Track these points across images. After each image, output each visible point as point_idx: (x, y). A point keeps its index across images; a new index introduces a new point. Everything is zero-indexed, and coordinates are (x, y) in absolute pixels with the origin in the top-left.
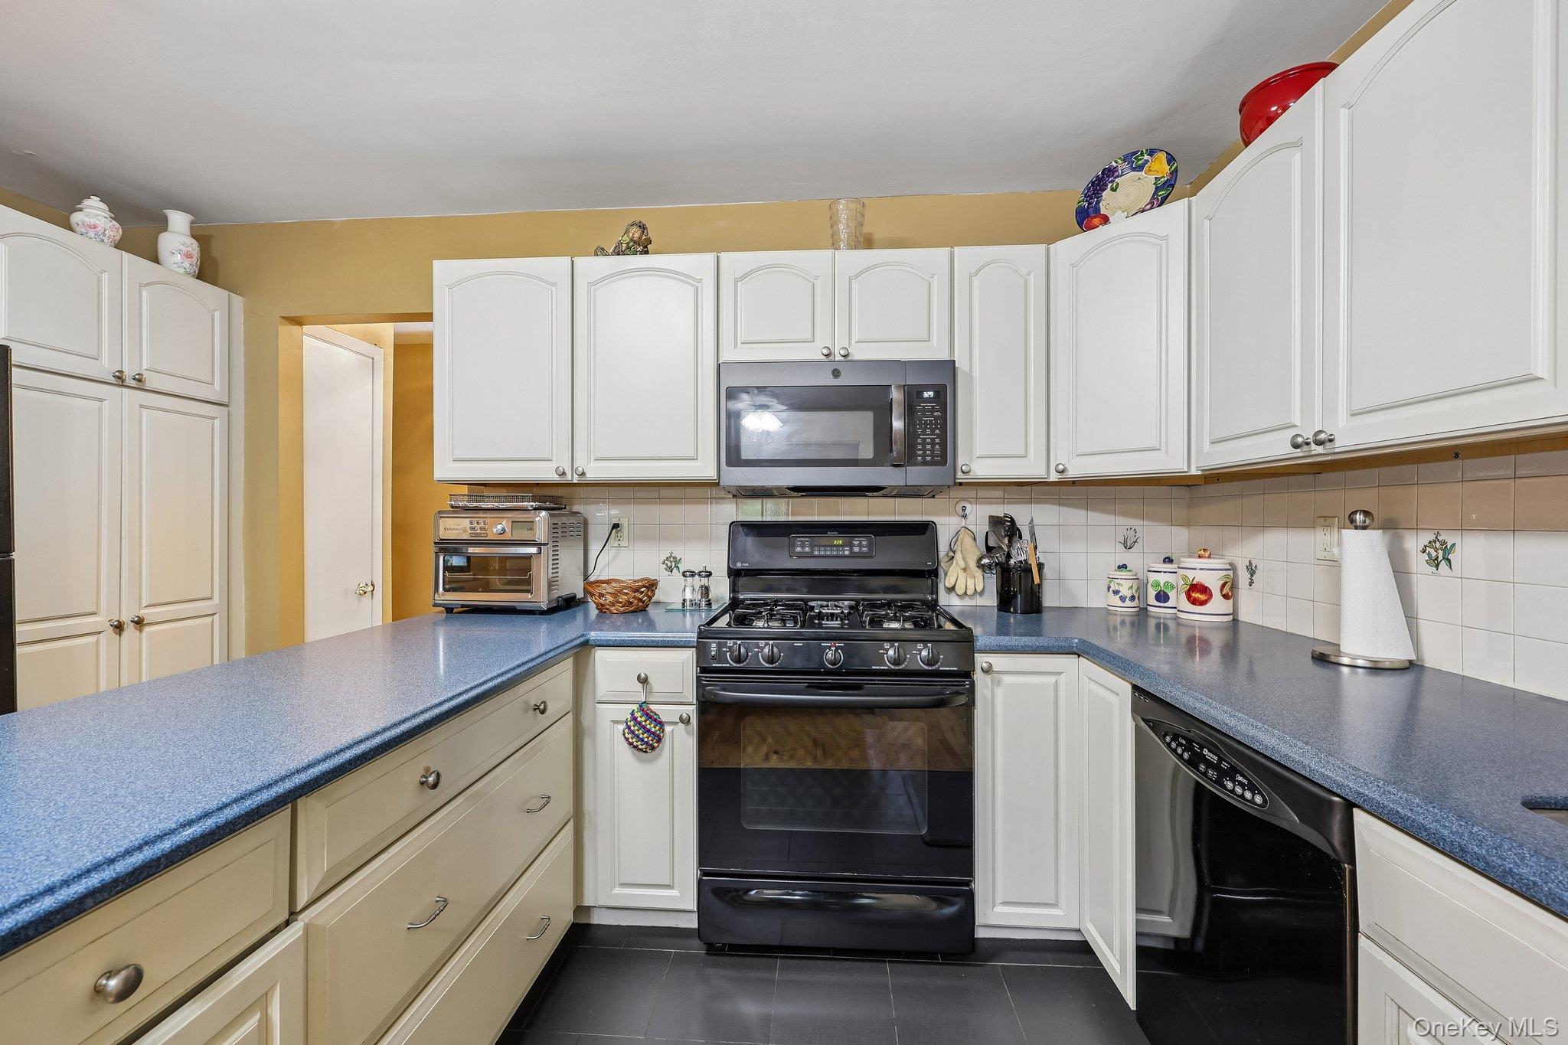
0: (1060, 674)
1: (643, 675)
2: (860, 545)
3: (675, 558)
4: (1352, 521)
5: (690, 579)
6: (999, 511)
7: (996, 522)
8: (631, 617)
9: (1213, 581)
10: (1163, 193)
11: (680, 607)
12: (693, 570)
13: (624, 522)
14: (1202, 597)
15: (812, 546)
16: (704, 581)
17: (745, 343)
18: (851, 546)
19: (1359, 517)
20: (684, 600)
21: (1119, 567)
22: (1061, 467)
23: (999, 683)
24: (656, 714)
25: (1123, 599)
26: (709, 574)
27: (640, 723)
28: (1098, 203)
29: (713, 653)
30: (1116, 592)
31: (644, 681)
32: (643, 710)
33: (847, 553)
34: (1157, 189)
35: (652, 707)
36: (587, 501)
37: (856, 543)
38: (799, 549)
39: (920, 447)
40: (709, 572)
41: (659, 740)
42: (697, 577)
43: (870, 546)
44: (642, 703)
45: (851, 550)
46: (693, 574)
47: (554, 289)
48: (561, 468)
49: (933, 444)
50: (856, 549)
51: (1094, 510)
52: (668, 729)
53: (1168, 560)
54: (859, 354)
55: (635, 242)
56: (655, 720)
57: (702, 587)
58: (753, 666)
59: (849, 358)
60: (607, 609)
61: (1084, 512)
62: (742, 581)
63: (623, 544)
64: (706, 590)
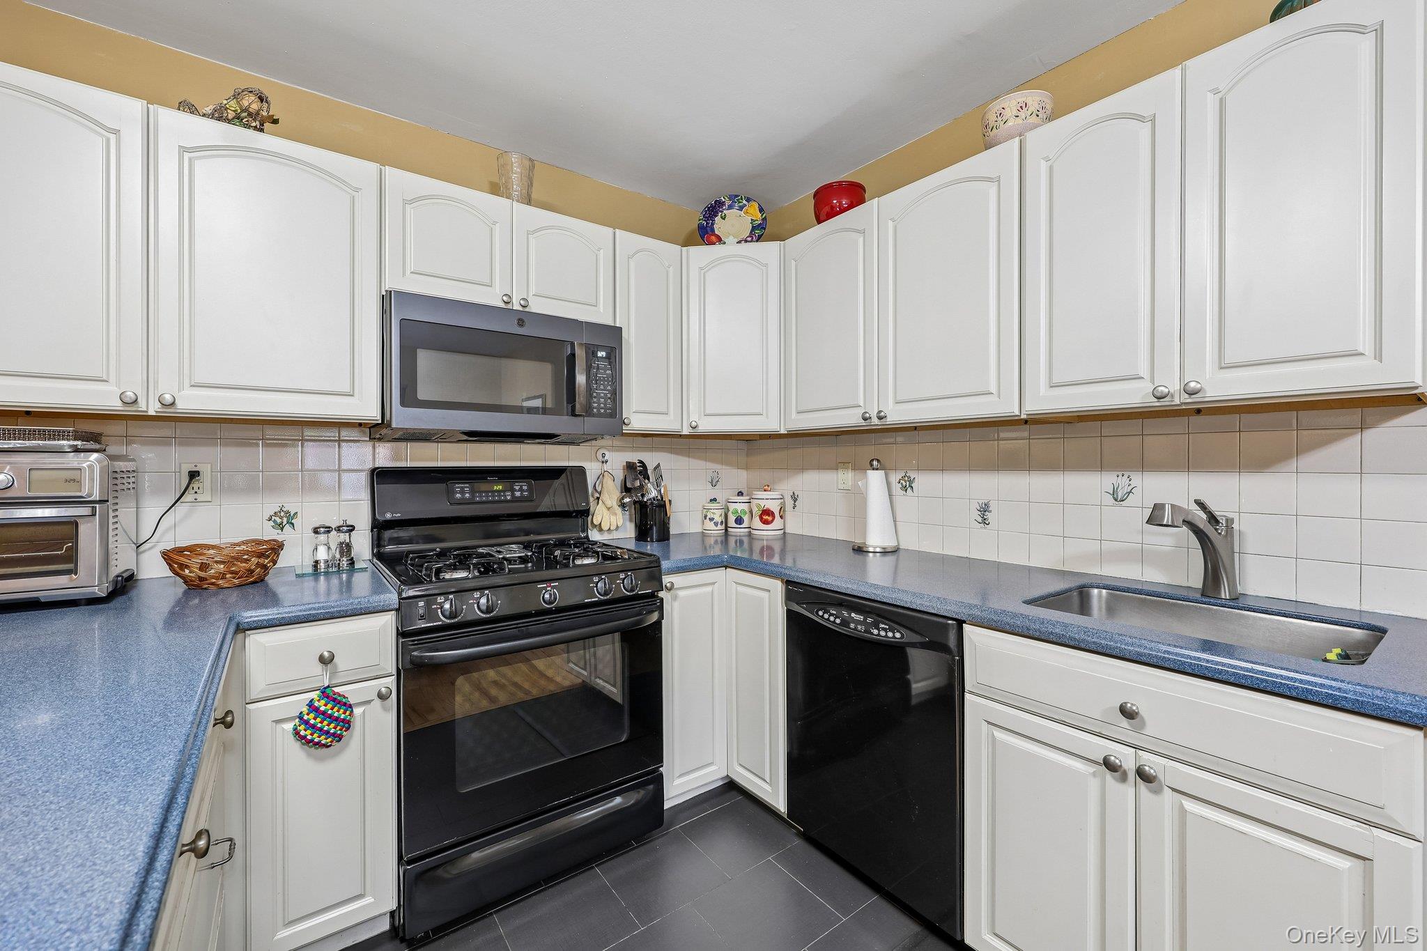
0: (714, 583)
1: (326, 654)
2: (521, 490)
3: (288, 512)
4: (872, 465)
5: (322, 537)
6: (634, 457)
7: (630, 466)
8: (250, 590)
9: (774, 506)
10: (759, 233)
11: (310, 570)
12: (327, 525)
13: (205, 470)
14: (770, 518)
15: (472, 492)
16: (344, 537)
17: (415, 273)
18: (513, 491)
19: (875, 463)
20: (317, 562)
21: (711, 500)
22: (694, 424)
23: (675, 598)
24: (344, 697)
25: (716, 524)
26: (351, 529)
27: (324, 713)
28: (713, 224)
29: (421, 612)
30: (711, 519)
31: (326, 661)
32: (328, 697)
33: (509, 498)
34: (754, 228)
35: (336, 690)
36: (128, 439)
37: (517, 488)
38: (458, 496)
39: (595, 400)
40: (352, 526)
41: (347, 724)
42: (334, 533)
43: (530, 490)
44: (325, 688)
45: (513, 495)
46: (328, 530)
47: (112, 137)
48: (128, 393)
49: (605, 398)
50: (518, 494)
51: (694, 457)
52: (358, 711)
53: (740, 494)
54: (537, 307)
55: (250, 115)
56: (345, 704)
57: (341, 543)
58: (470, 618)
59: (527, 310)
60: (213, 584)
61: (687, 459)
62: (388, 534)
63: (200, 498)
64: (346, 548)
